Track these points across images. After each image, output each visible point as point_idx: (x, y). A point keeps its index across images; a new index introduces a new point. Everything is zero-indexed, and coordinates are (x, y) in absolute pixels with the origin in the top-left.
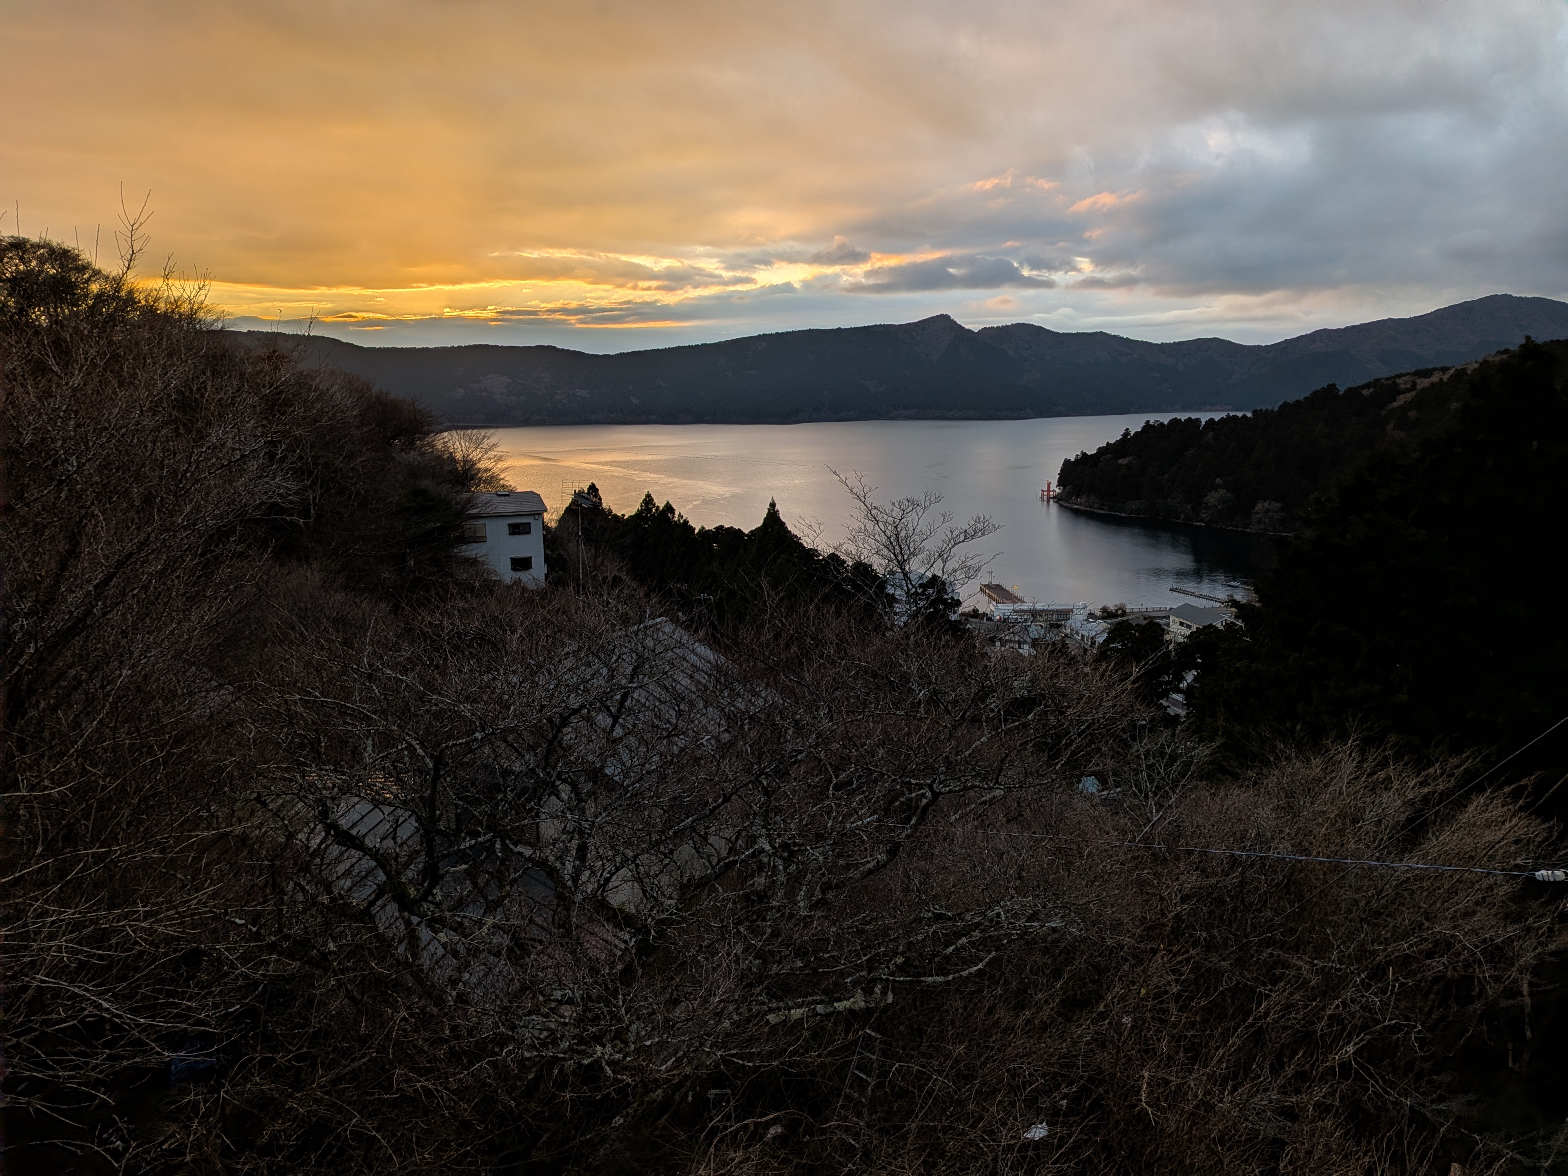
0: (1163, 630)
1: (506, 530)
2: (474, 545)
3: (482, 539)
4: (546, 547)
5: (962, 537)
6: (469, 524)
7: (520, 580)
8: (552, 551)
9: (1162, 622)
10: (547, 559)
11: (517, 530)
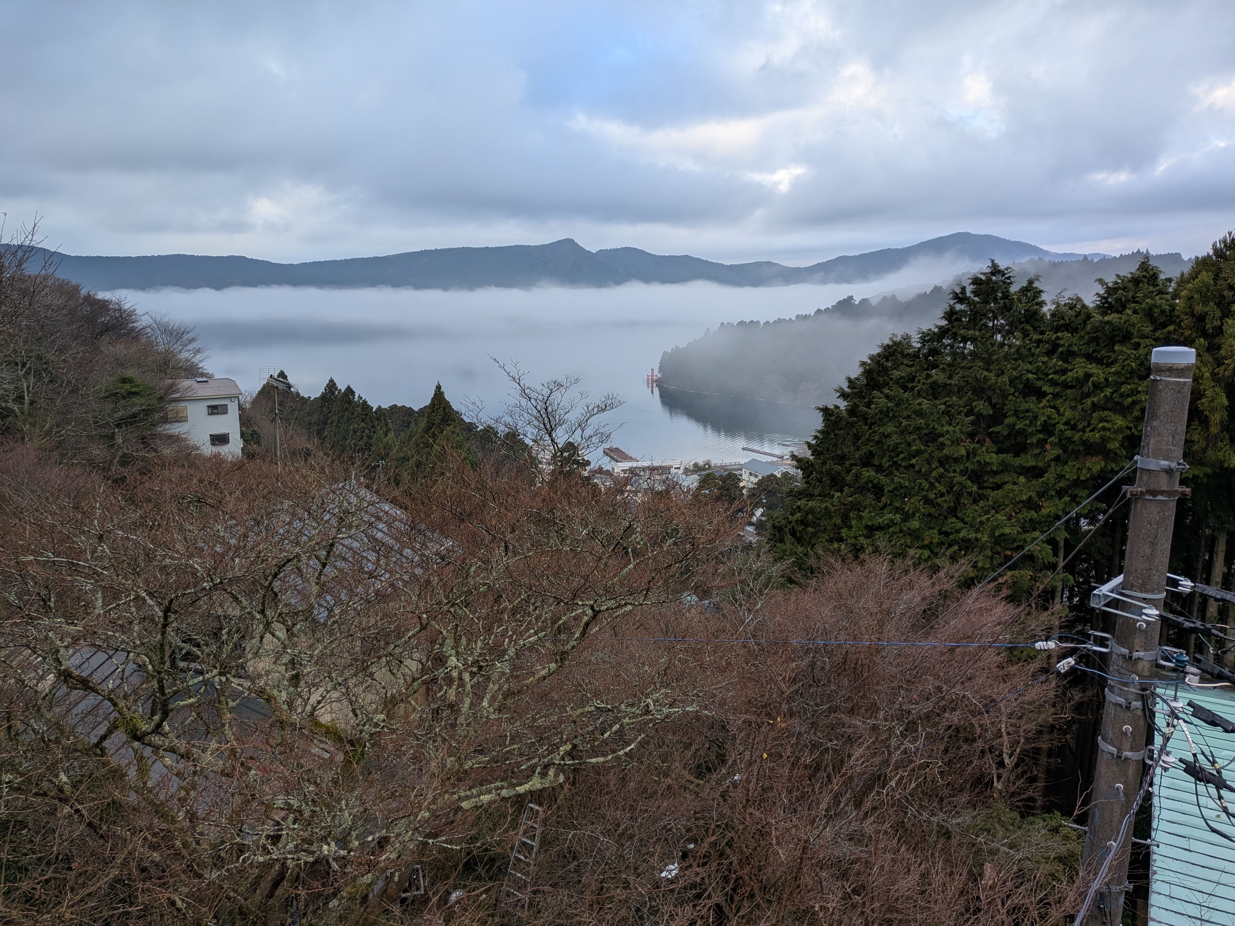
0: (739, 479)
1: (205, 411)
2: (177, 424)
3: (184, 420)
4: (242, 425)
5: (596, 410)
6: (170, 407)
7: (220, 454)
8: (248, 428)
9: (737, 473)
10: (243, 435)
11: (214, 410)
